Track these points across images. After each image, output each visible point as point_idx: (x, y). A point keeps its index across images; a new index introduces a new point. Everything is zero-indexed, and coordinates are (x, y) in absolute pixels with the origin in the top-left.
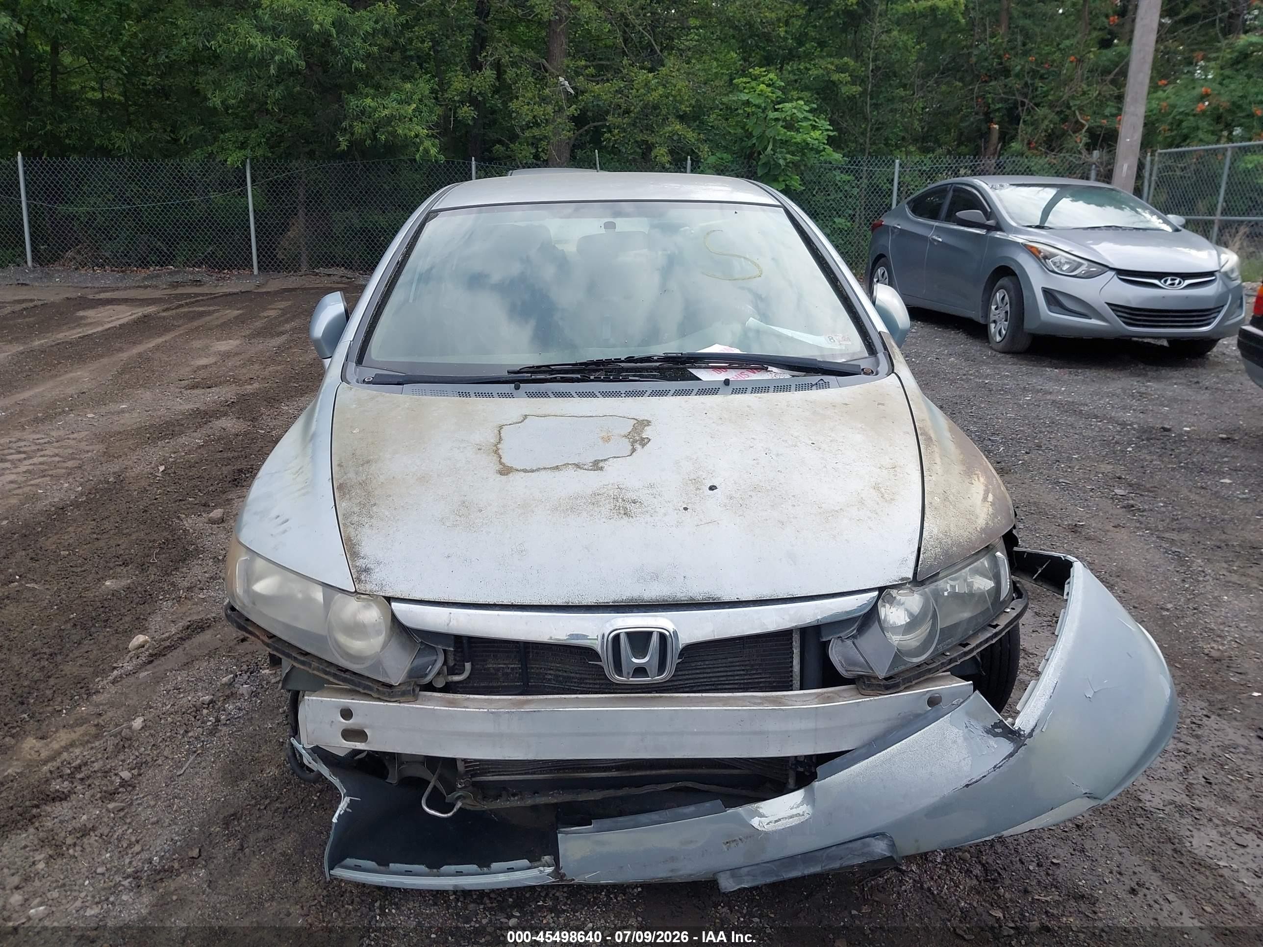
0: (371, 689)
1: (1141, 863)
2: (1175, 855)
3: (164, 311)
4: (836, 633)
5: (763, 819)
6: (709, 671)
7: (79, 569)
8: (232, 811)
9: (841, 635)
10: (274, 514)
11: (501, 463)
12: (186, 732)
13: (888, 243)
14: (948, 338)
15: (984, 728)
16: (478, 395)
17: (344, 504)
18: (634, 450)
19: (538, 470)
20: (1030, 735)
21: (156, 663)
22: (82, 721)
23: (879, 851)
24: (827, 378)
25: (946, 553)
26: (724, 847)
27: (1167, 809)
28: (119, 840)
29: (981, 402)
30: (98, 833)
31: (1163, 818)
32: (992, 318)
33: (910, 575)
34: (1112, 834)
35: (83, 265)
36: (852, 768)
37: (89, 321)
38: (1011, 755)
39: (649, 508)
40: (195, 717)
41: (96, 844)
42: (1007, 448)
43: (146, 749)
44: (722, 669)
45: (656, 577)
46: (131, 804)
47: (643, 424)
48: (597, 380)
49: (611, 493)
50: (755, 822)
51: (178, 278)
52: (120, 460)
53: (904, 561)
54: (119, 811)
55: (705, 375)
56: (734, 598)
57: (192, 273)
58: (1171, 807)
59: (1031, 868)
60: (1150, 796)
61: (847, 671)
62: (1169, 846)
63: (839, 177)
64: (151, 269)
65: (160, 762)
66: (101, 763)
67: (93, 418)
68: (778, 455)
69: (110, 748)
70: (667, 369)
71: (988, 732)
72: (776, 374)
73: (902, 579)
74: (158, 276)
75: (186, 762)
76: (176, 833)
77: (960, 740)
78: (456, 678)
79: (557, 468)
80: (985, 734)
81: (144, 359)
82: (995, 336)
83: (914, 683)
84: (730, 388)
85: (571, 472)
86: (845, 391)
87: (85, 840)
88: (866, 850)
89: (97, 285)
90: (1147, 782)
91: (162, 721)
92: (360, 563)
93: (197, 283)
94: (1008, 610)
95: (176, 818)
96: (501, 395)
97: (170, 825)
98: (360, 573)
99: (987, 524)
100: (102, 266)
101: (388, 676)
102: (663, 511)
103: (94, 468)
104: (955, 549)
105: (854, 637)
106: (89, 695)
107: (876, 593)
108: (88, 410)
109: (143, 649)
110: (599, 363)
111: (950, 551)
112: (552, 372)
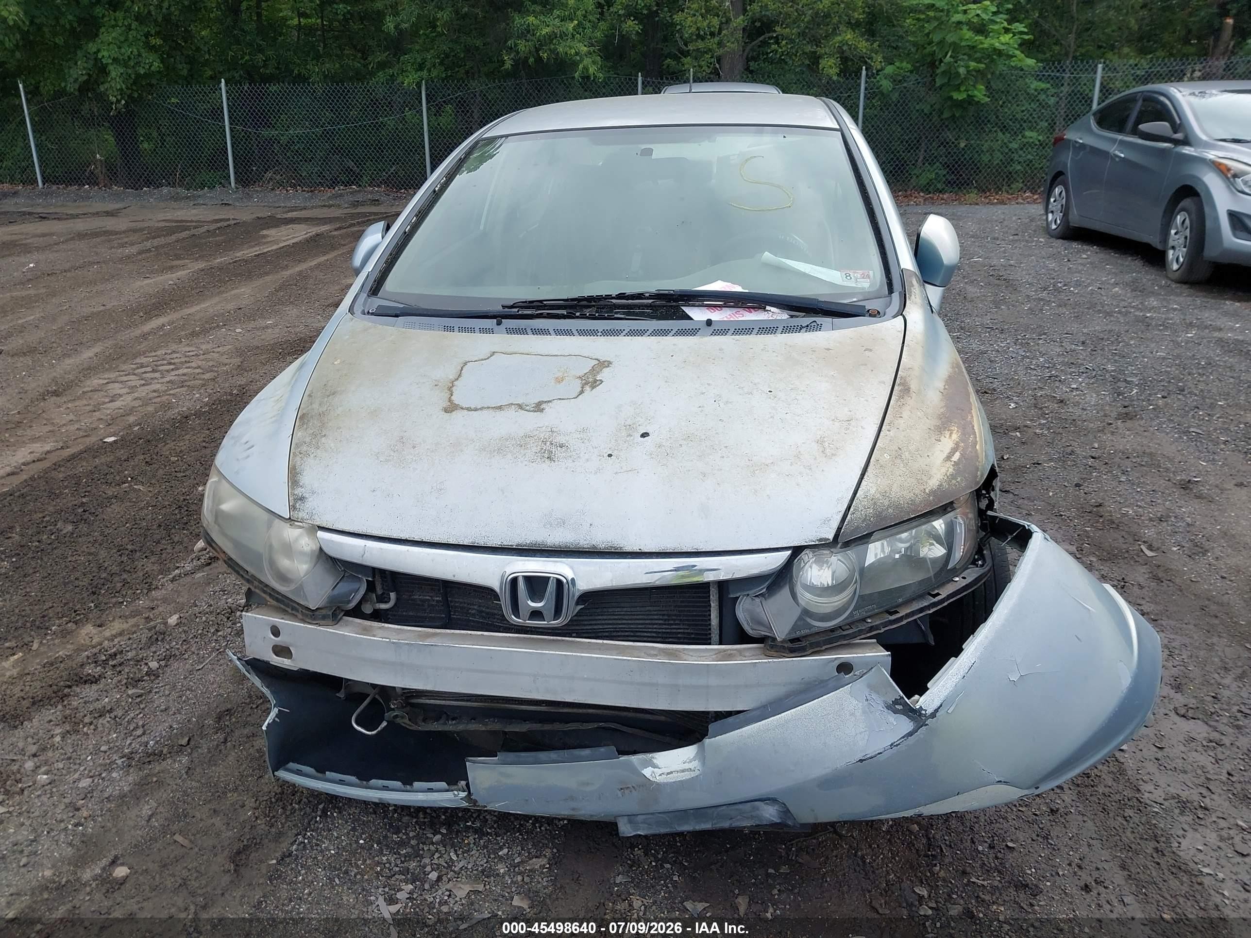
0: (297, 611)
1: (1109, 858)
2: (1155, 855)
3: (336, 230)
4: (744, 590)
5: (656, 770)
6: (627, 617)
7: (182, 474)
8: (229, 706)
9: (750, 592)
10: (244, 440)
11: (450, 400)
12: (217, 631)
13: (1068, 160)
14: (1123, 265)
15: (885, 702)
16: (462, 329)
17: (300, 434)
18: (582, 392)
19: (482, 409)
20: (933, 715)
21: (214, 565)
22: (135, 614)
23: (768, 816)
24: (820, 320)
25: (879, 515)
26: (619, 793)
27: (1166, 803)
28: (129, 722)
29: (1132, 338)
30: (112, 715)
31: (1157, 813)
32: (1171, 243)
33: (831, 536)
34: (1090, 824)
35: (280, 184)
36: (744, 729)
37: (269, 239)
38: (910, 734)
39: (574, 453)
40: (228, 618)
41: (108, 725)
42: (1142, 392)
43: (177, 644)
44: (641, 617)
45: (562, 523)
46: (150, 692)
47: (604, 364)
48: (583, 317)
49: (542, 436)
50: (647, 772)
51: (360, 197)
52: (250, 373)
53: (827, 521)
54: (139, 696)
55: (698, 314)
56: (636, 549)
57: (371, 193)
58: (1172, 801)
59: (980, 848)
60: (1153, 787)
61: (752, 629)
62: (1153, 844)
63: (1035, 84)
64: (337, 188)
65: (186, 656)
66: (134, 652)
67: (240, 333)
68: (727, 402)
69: (144, 640)
70: (659, 306)
71: (888, 707)
72: (774, 314)
73: (820, 540)
74: (341, 195)
75: (208, 658)
76: (177, 721)
77: (858, 713)
78: (383, 606)
79: (500, 408)
80: (886, 710)
81: (303, 276)
82: (1172, 263)
83: (824, 648)
84: (711, 329)
85: (512, 413)
86: (837, 334)
87: (101, 721)
88: (754, 814)
89: (289, 205)
90: (1156, 771)
91: (197, 620)
92: (299, 491)
93: (375, 202)
94: (957, 579)
95: (182, 708)
96: (483, 331)
97: (175, 714)
98: (296, 501)
99: (941, 485)
100: (294, 186)
101: (307, 600)
102: (587, 456)
103: (226, 380)
104: (890, 510)
105: (762, 595)
106: (149, 590)
107: (789, 552)
108: (239, 326)
109: (205, 552)
110: (590, 299)
111: (884, 514)
112: (545, 307)
